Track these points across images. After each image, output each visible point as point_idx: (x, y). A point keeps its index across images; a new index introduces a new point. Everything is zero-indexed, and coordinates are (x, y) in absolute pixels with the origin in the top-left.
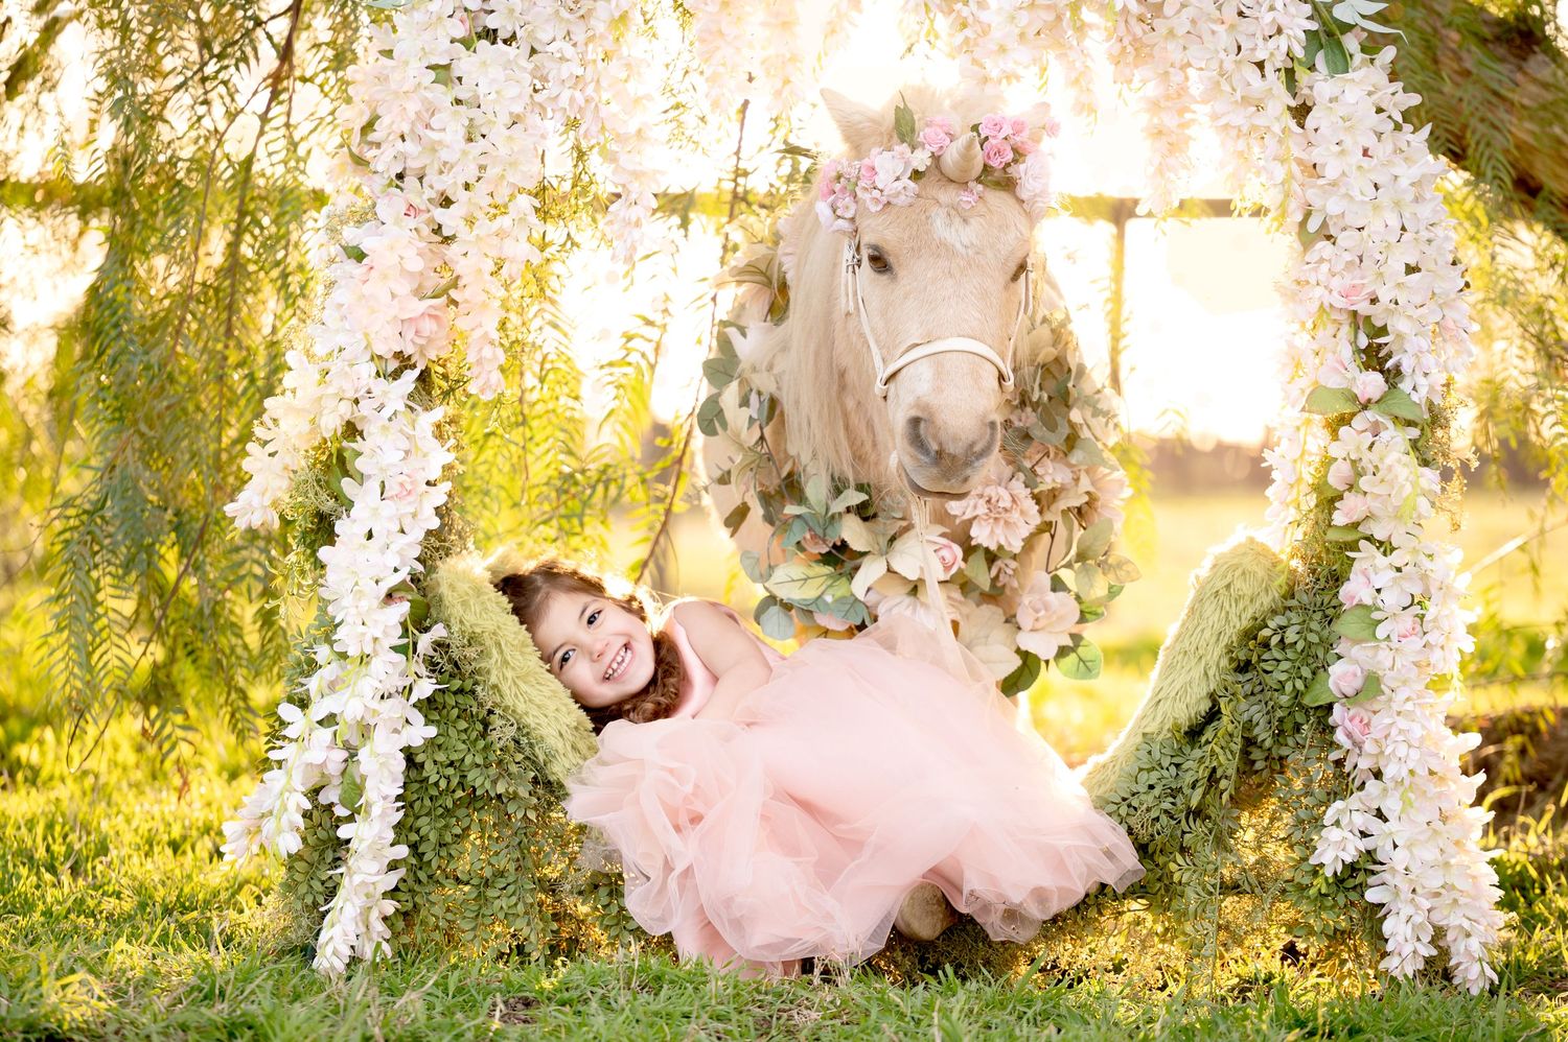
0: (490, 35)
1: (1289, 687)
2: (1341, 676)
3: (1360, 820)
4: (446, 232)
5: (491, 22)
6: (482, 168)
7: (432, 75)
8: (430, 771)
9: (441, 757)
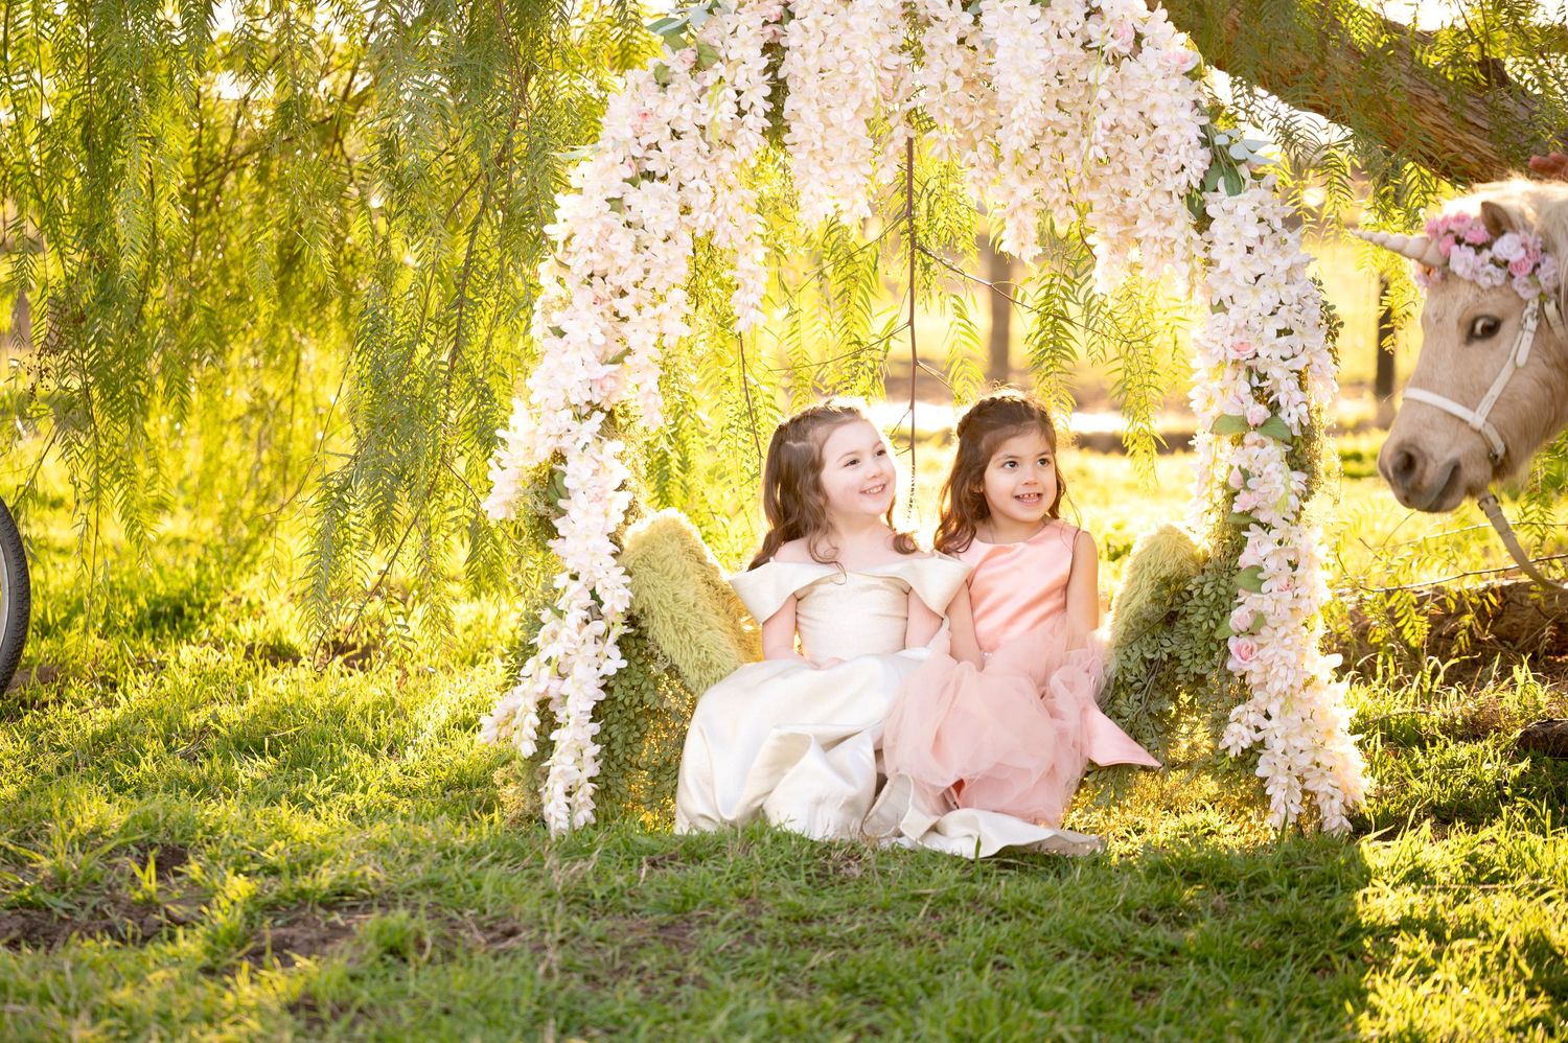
0: (649, 176)
1: (1205, 626)
2: (1239, 617)
4: (622, 315)
5: (650, 166)
6: (647, 271)
7: (609, 206)
8: (618, 693)
9: (626, 683)
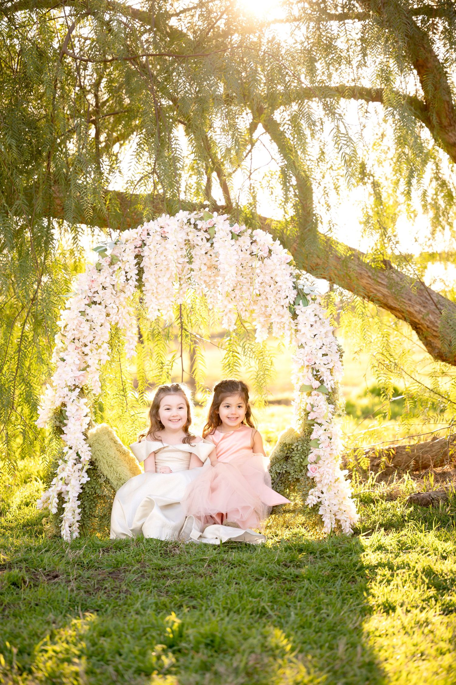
0: (95, 303)
1: (299, 461)
2: (311, 457)
3: (318, 494)
4: (85, 353)
5: (95, 300)
6: (94, 337)
7: (80, 314)
8: (87, 490)
9: (90, 486)
